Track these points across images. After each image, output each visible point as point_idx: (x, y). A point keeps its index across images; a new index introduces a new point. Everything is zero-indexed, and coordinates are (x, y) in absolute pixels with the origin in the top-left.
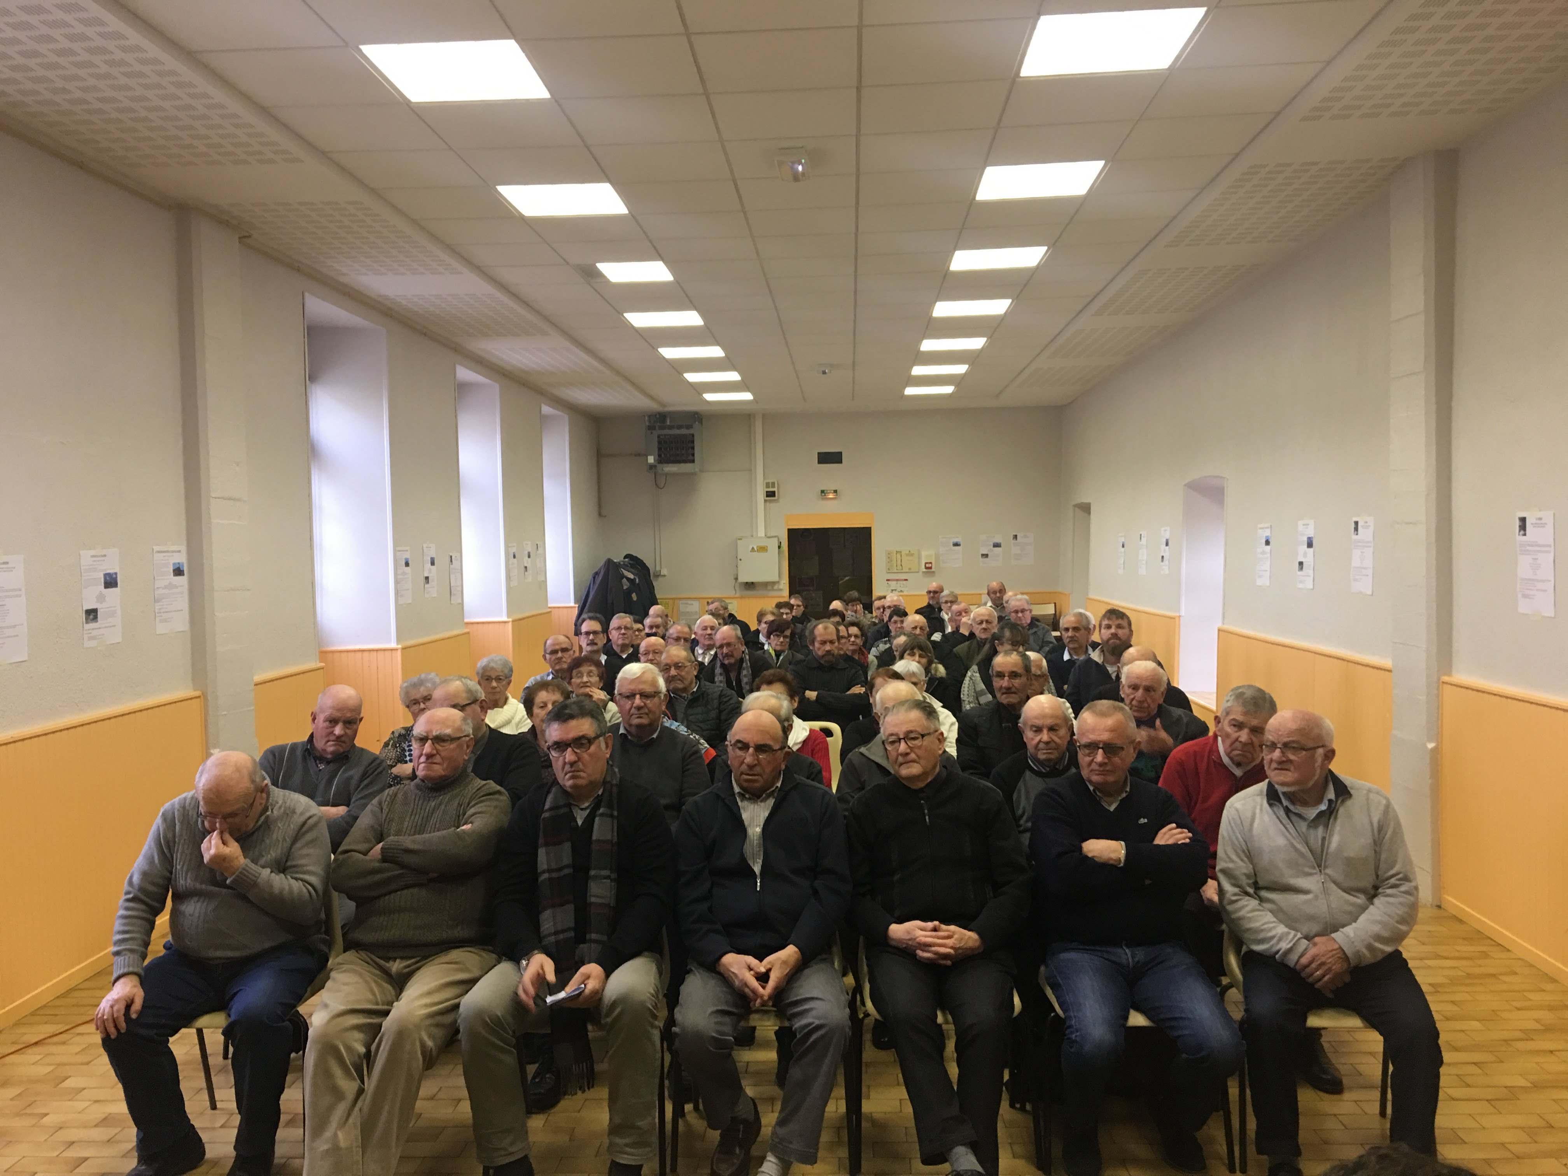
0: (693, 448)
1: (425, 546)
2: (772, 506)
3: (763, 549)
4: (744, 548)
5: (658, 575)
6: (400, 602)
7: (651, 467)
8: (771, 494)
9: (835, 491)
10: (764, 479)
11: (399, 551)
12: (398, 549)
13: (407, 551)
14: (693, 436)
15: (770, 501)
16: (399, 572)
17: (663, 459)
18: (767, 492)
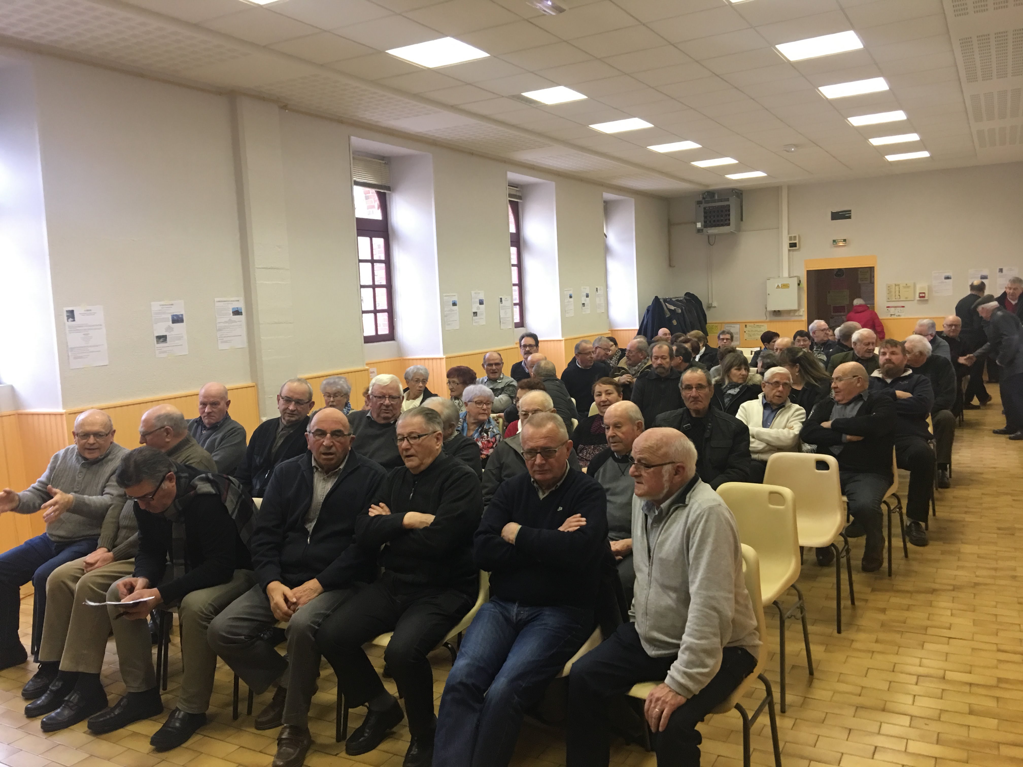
0: (729, 215)
1: (473, 292)
2: (796, 254)
3: (786, 286)
4: (772, 285)
5: (710, 307)
6: (448, 328)
7: (699, 231)
8: (793, 245)
9: (845, 240)
10: (789, 234)
11: (445, 296)
12: (444, 295)
13: (455, 296)
14: (729, 206)
15: (793, 250)
16: (446, 309)
17: (706, 225)
18: (790, 244)
